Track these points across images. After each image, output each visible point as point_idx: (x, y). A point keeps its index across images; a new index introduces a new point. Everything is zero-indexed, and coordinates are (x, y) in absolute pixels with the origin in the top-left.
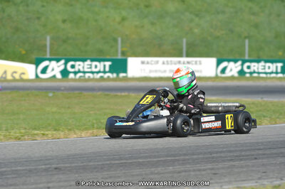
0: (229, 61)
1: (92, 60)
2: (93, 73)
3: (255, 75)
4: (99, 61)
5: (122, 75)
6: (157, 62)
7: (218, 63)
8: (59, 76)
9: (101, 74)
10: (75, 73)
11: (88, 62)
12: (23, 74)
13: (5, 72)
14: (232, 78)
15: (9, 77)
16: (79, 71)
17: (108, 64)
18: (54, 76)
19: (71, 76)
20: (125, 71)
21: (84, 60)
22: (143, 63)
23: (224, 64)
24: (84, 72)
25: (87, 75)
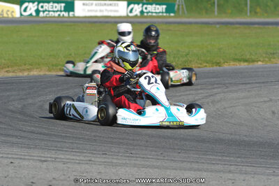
0: (134, 3)
1: (54, 2)
2: (54, 11)
3: (150, 14)
4: (58, 3)
5: (71, 13)
6: (92, 4)
7: (128, 5)
8: (34, 14)
9: (59, 13)
10: (44, 12)
11: (51, 4)
12: (13, 12)
13: (2, 11)
14: (136, 16)
15: (5, 15)
16: (46, 11)
17: (63, 5)
18: (31, 14)
19: (41, 14)
20: (73, 10)
21: (49, 2)
22: (84, 4)
23: (132, 6)
24: (49, 11)
25: (51, 13)
